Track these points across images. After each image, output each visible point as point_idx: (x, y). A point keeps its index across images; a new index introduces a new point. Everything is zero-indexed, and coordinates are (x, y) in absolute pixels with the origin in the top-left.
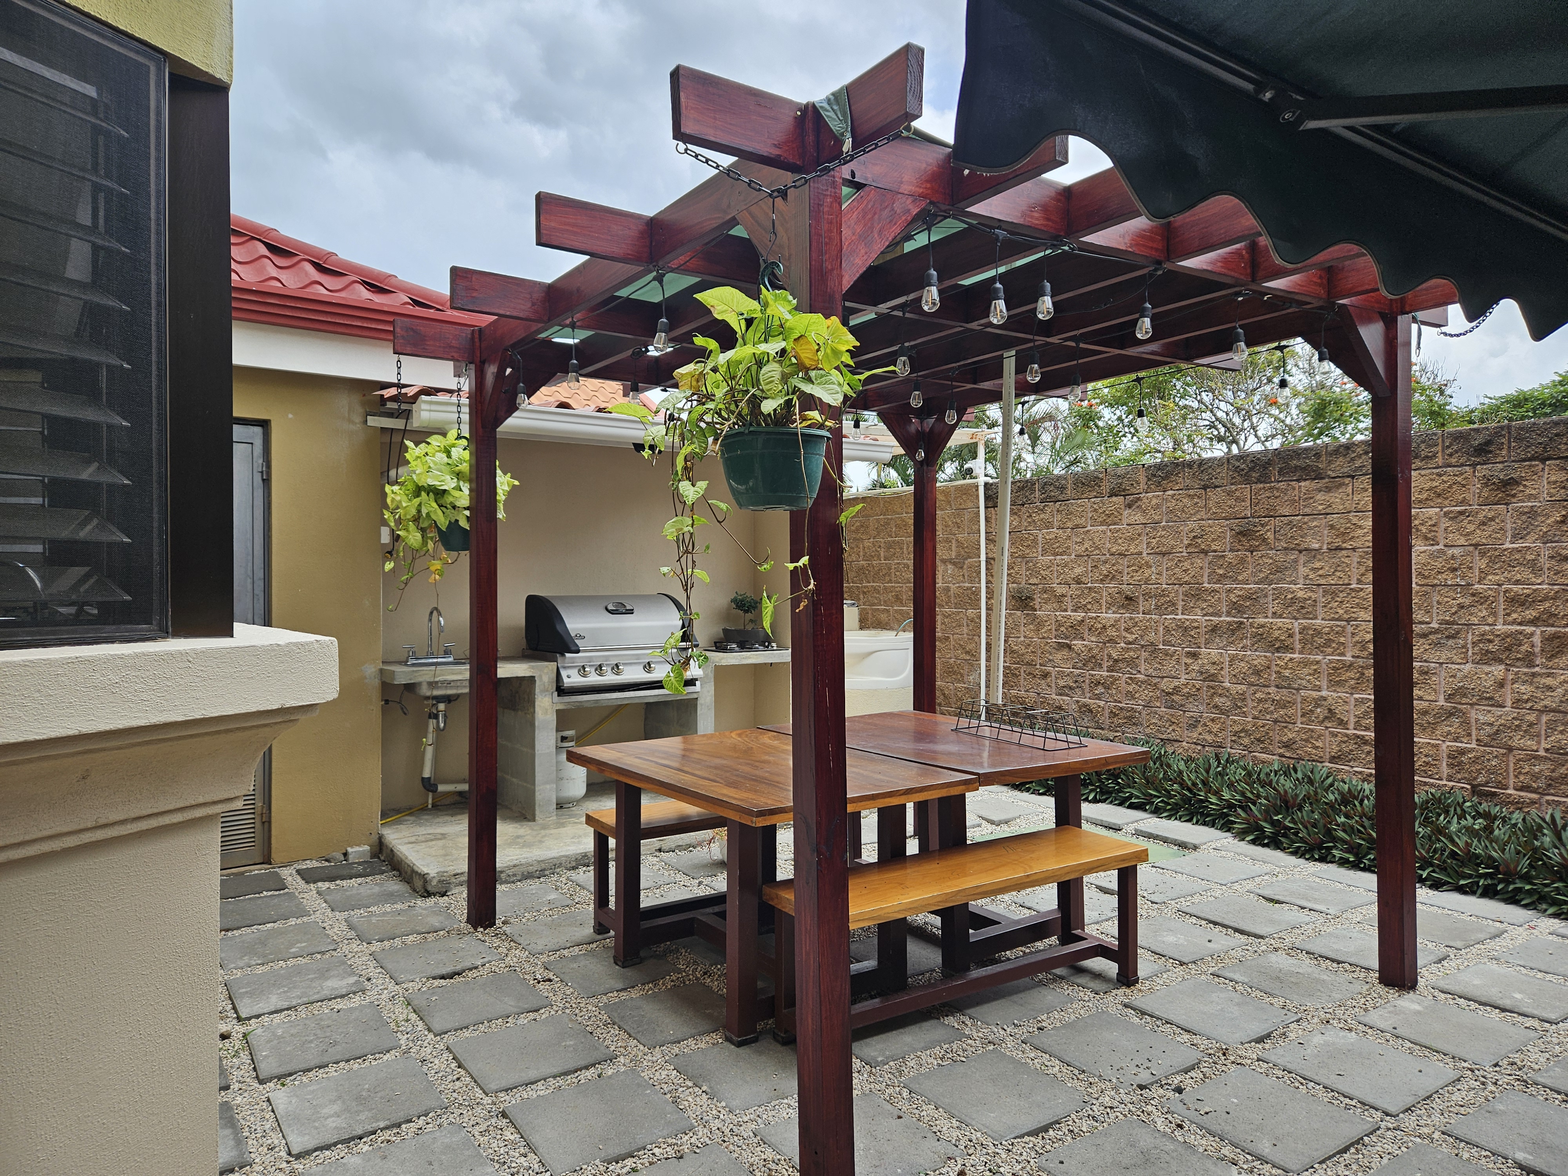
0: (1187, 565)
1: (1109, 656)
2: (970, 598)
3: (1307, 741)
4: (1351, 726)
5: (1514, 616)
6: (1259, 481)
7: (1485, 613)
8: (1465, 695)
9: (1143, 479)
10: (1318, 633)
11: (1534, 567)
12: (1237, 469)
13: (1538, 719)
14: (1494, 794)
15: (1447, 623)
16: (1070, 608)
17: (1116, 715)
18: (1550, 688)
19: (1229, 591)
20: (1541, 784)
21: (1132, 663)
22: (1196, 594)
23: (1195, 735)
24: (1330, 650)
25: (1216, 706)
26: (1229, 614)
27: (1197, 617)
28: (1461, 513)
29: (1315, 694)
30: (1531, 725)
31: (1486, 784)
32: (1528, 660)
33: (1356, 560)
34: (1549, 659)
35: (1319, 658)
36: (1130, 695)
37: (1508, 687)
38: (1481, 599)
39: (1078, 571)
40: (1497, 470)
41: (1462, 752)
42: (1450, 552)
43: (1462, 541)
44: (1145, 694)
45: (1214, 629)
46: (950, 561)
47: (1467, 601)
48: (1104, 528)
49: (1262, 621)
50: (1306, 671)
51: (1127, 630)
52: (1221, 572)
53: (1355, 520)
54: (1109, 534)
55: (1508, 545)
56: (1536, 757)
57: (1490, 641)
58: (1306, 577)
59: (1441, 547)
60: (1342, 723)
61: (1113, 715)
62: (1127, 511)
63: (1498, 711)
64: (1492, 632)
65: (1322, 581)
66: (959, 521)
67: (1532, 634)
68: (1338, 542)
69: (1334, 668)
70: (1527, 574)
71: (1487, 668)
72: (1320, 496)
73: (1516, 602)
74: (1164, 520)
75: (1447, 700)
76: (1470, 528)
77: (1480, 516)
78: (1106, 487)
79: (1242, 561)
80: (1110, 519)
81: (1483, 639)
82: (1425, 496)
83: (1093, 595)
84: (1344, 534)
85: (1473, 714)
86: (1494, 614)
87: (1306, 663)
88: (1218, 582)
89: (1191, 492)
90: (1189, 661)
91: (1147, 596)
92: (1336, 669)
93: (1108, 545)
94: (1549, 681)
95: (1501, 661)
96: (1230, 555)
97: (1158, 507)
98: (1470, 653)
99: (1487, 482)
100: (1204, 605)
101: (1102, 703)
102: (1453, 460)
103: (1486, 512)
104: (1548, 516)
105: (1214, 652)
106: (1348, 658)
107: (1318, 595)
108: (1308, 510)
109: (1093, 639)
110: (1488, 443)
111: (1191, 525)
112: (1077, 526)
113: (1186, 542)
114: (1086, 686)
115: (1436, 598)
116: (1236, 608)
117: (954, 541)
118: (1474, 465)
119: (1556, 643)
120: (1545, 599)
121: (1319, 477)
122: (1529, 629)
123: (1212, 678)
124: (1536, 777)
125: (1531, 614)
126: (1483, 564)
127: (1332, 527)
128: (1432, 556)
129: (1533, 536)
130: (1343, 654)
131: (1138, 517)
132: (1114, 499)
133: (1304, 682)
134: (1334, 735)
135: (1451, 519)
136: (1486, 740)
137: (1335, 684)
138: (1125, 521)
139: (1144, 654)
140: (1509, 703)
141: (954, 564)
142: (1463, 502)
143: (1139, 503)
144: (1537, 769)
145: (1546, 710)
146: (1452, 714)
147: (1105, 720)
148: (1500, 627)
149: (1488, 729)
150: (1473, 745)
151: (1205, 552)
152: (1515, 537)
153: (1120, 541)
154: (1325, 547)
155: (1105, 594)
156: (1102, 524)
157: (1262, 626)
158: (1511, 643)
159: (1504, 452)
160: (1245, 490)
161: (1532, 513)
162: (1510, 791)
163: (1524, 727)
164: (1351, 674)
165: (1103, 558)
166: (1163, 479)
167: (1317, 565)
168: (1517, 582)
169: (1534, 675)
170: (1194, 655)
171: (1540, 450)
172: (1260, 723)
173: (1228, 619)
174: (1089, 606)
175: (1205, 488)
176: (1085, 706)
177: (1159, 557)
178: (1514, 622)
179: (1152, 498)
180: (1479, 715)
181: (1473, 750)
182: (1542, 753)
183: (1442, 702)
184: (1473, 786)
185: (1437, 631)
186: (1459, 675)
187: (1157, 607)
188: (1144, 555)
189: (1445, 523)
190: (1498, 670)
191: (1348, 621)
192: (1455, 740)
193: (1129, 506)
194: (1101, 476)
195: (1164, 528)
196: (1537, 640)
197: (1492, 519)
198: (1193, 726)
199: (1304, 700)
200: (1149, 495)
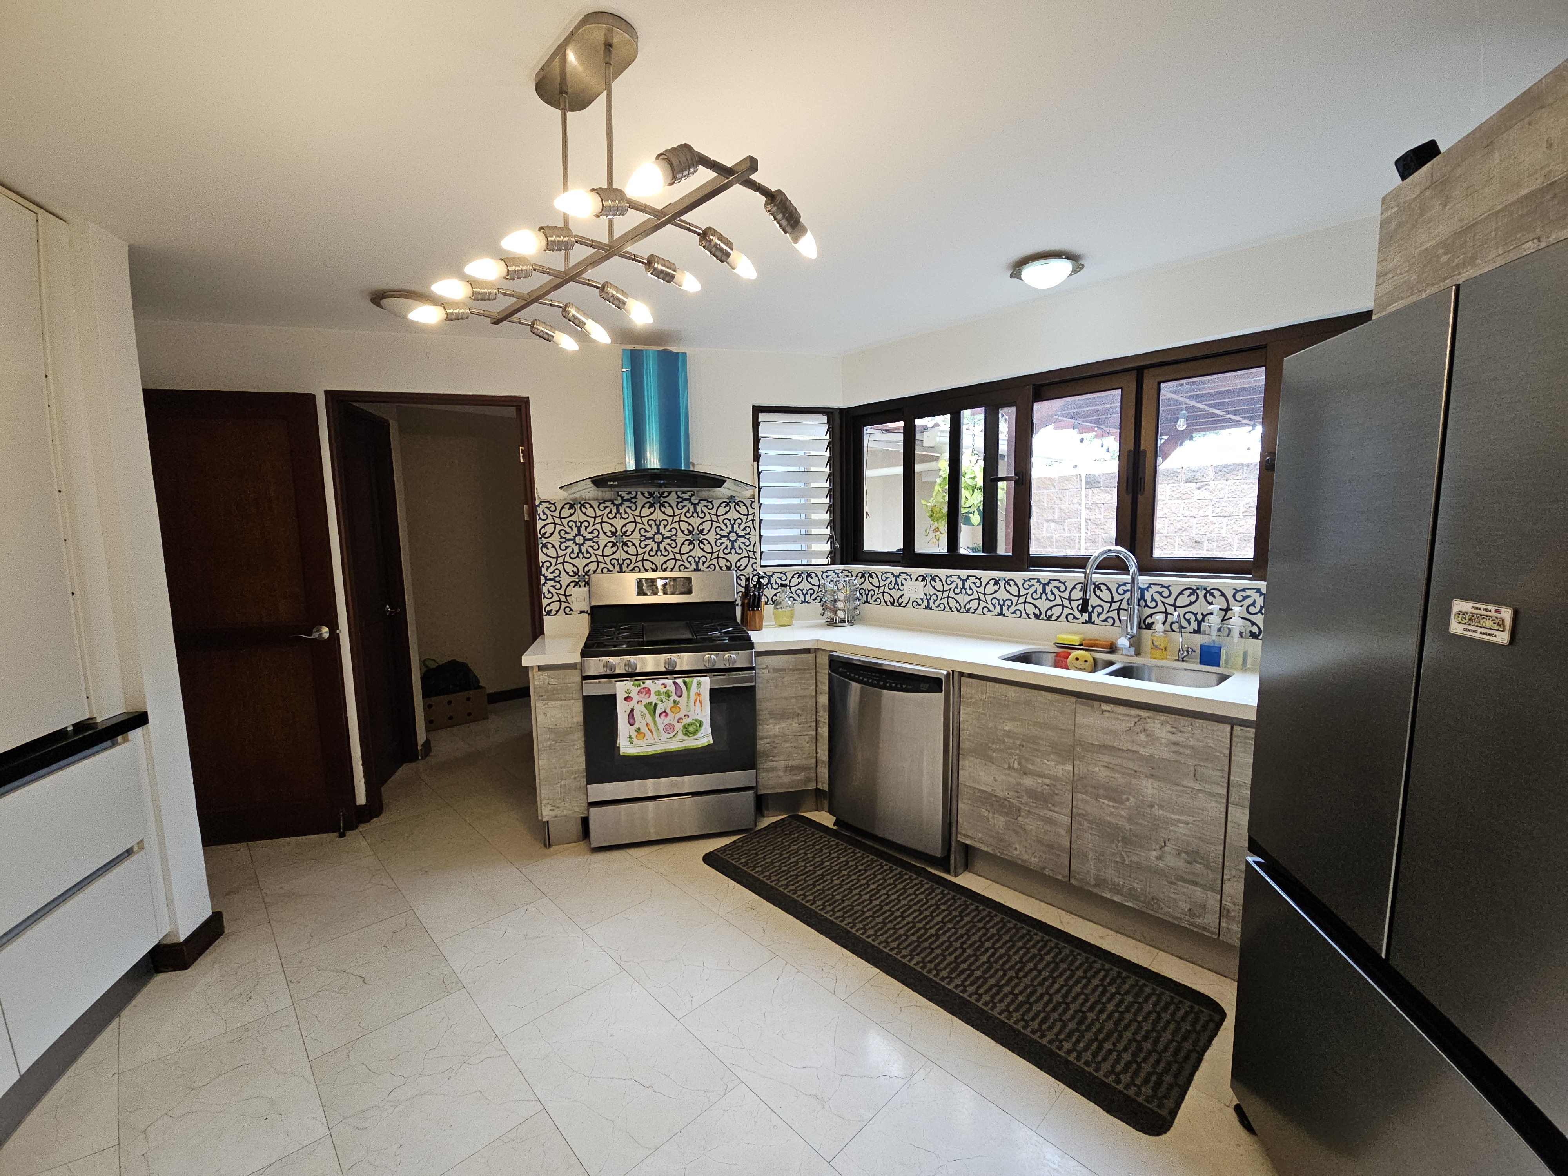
9: (1211, 473)
48: (1179, 501)
54: (1183, 505)
62: (1198, 492)
66: (1061, 496)
74: (1226, 497)
78: (1183, 477)
80: (1184, 496)
83: (1169, 540)
97: (1222, 489)
131: (1206, 495)
132: (1188, 484)
138: (1196, 497)
143: (1207, 487)
153: (1191, 509)
165: (1178, 519)
166: (1227, 473)
177: (1221, 519)
187: (1218, 547)
188: (1210, 517)
193: (1199, 489)
194: (1178, 471)
195: (1226, 502)
200: (1216, 482)
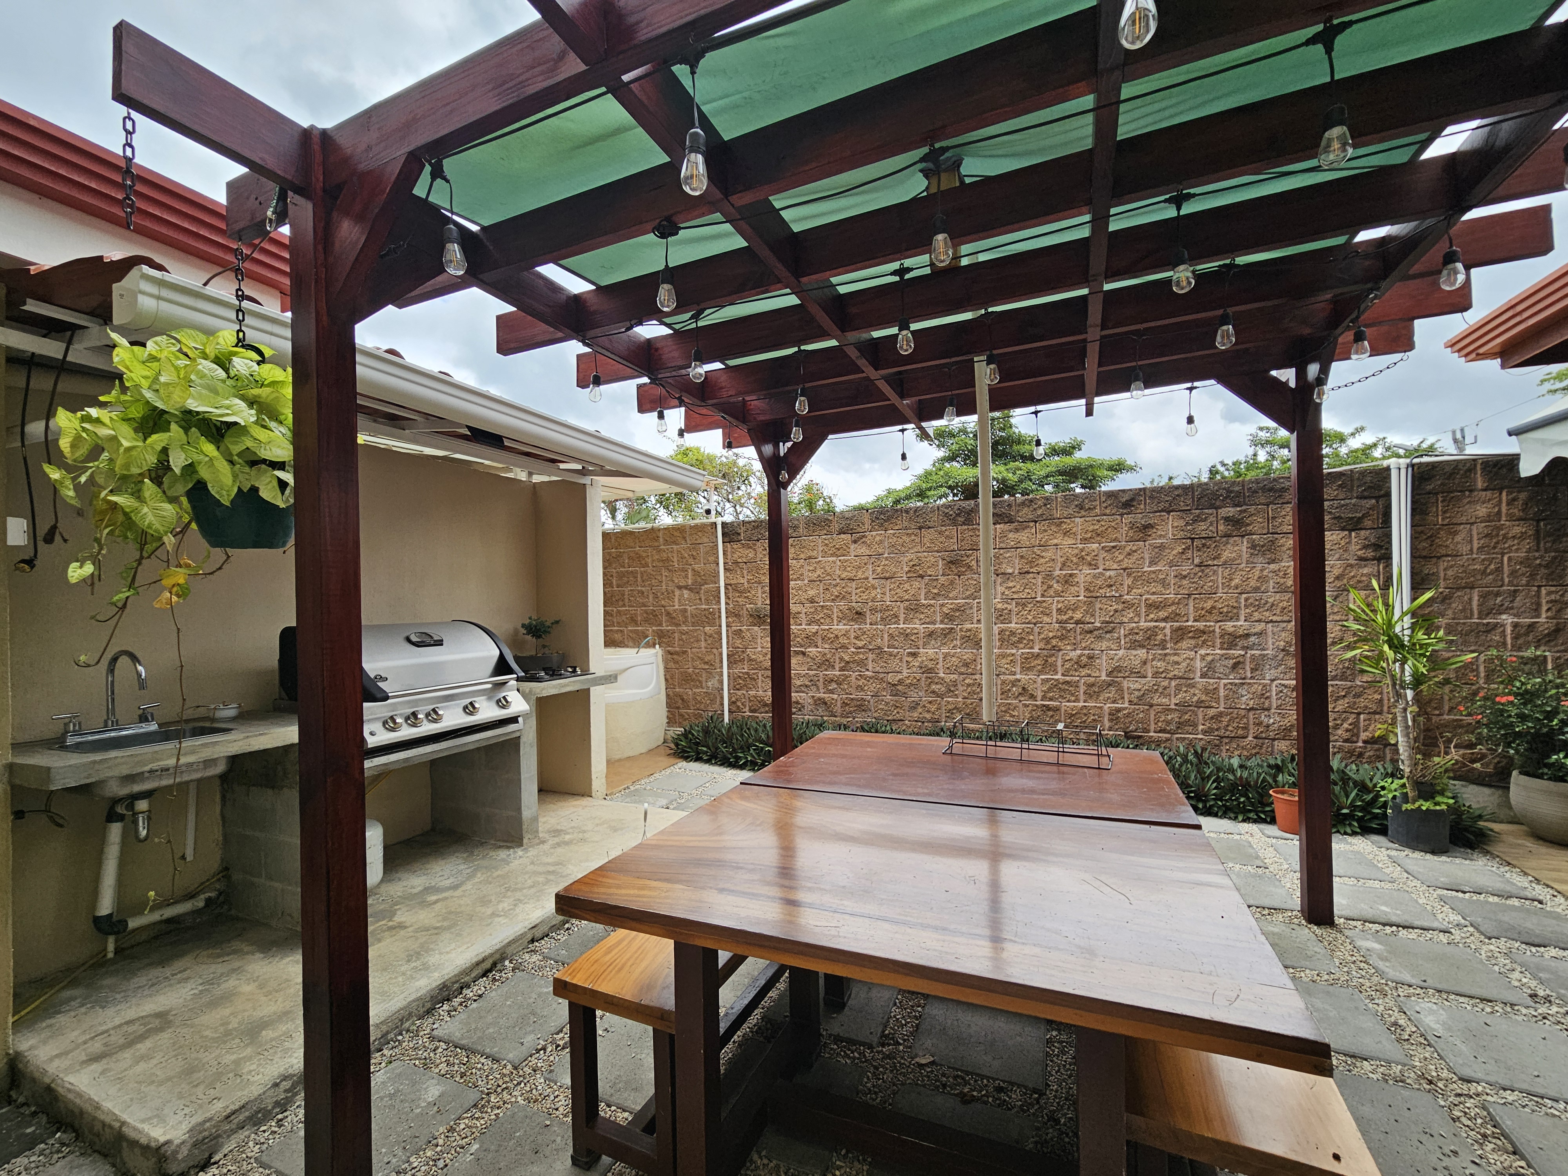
0: (907, 586)
1: (841, 659)
2: (707, 618)
3: (1005, 712)
4: (1039, 698)
5: (1152, 616)
6: (964, 524)
7: (1132, 615)
8: (1120, 671)
9: (867, 521)
10: (1013, 633)
11: (1164, 583)
12: (946, 515)
13: (1169, 683)
14: (1141, 737)
15: (1107, 622)
16: (804, 622)
17: (847, 704)
18: (1178, 663)
19: (942, 605)
20: (1173, 727)
21: (862, 663)
22: (914, 608)
23: (916, 715)
24: (1021, 646)
25: (933, 692)
26: (942, 622)
27: (917, 626)
28: (1114, 547)
29: (1012, 678)
30: (1165, 688)
31: (1136, 731)
32: (1163, 645)
33: (1040, 580)
34: (1175, 644)
35: (1014, 651)
36: (860, 688)
37: (1149, 666)
38: (1128, 605)
39: (812, 593)
40: (1140, 519)
41: (1119, 710)
42: (1108, 573)
43: (1115, 566)
44: (874, 686)
45: (931, 634)
46: (686, 587)
47: (1120, 607)
48: (834, 559)
49: (969, 626)
50: (1004, 661)
51: (856, 638)
52: (936, 591)
53: (1038, 552)
54: (839, 563)
55: (1146, 569)
56: (1168, 710)
57: (1137, 634)
58: (1003, 594)
59: (1100, 570)
60: (1033, 697)
61: (845, 704)
62: (853, 546)
63: (1143, 681)
64: (1138, 627)
65: (1015, 596)
66: (694, 554)
67: (1164, 628)
68: (1027, 568)
69: (1026, 659)
70: (1160, 588)
71: (1134, 652)
72: (1011, 535)
73: (1152, 606)
74: (887, 552)
75: (1107, 676)
76: (1121, 557)
77: (1128, 549)
78: (835, 527)
79: (952, 583)
80: (839, 552)
81: (1132, 632)
82: (1089, 535)
83: (825, 611)
84: (1031, 562)
85: (1125, 684)
86: (1139, 615)
87: (1004, 656)
88: (934, 598)
89: (910, 531)
90: (910, 659)
91: (874, 610)
92: (1026, 658)
93: (838, 572)
94: (1176, 658)
95: (1143, 647)
96: (942, 579)
97: (881, 542)
98: (1123, 642)
99: (1132, 526)
100: (922, 616)
101: (835, 696)
102: (1108, 511)
103: (1131, 546)
104: (1172, 549)
105: (931, 651)
106: (1036, 650)
107: (1012, 606)
108: (1003, 545)
109: (826, 646)
110: (1132, 500)
111: (909, 556)
112: (810, 558)
113: (907, 569)
114: (821, 684)
115: (1098, 606)
116: (948, 617)
117: (690, 571)
118: (1122, 515)
119: (1180, 632)
120: (1173, 604)
121: (1011, 522)
122: (1162, 624)
123: (930, 671)
124: (1168, 723)
125: (1162, 614)
126: (1128, 581)
127: (1022, 557)
128: (1094, 576)
129: (1162, 563)
130: (1032, 648)
131: (864, 550)
132: (843, 536)
133: (1003, 670)
134: (1026, 706)
135: (1107, 551)
136: (1135, 700)
137: (1026, 669)
138: (853, 554)
139: (871, 656)
140: (1150, 675)
141: (690, 590)
142: (1115, 540)
143: (864, 539)
144: (1169, 717)
145: (1175, 677)
146: (1110, 685)
147: (838, 709)
148: (1143, 624)
149: (1136, 693)
150: (1126, 705)
151: (922, 577)
152: (1151, 564)
153: (849, 569)
154: (1017, 571)
155: (835, 610)
156: (832, 555)
157: (970, 630)
158: (1151, 634)
159: (1142, 506)
160: (951, 530)
161: (1162, 547)
162: (1152, 734)
163: (1160, 690)
164: (1039, 662)
165: (834, 582)
166: (885, 521)
167: (1011, 584)
168: (1154, 593)
169: (1166, 655)
170: (914, 655)
171: (1167, 505)
172: (969, 701)
173: (942, 626)
174: (822, 621)
175: (920, 528)
176: (819, 699)
177: (883, 581)
178: (1151, 620)
179: (876, 535)
180: (1131, 684)
181: (1126, 708)
182: (1173, 707)
183: (1104, 677)
184: (1126, 733)
185: (1099, 628)
186: (1116, 658)
187: (882, 619)
188: (870, 579)
189: (1103, 554)
190: (1142, 653)
191: (1035, 624)
192: (1113, 702)
193: (855, 542)
194: (830, 518)
195: (886, 559)
196: (1168, 631)
197: (1135, 551)
198: (913, 708)
199: (1003, 682)
200: (874, 533)
